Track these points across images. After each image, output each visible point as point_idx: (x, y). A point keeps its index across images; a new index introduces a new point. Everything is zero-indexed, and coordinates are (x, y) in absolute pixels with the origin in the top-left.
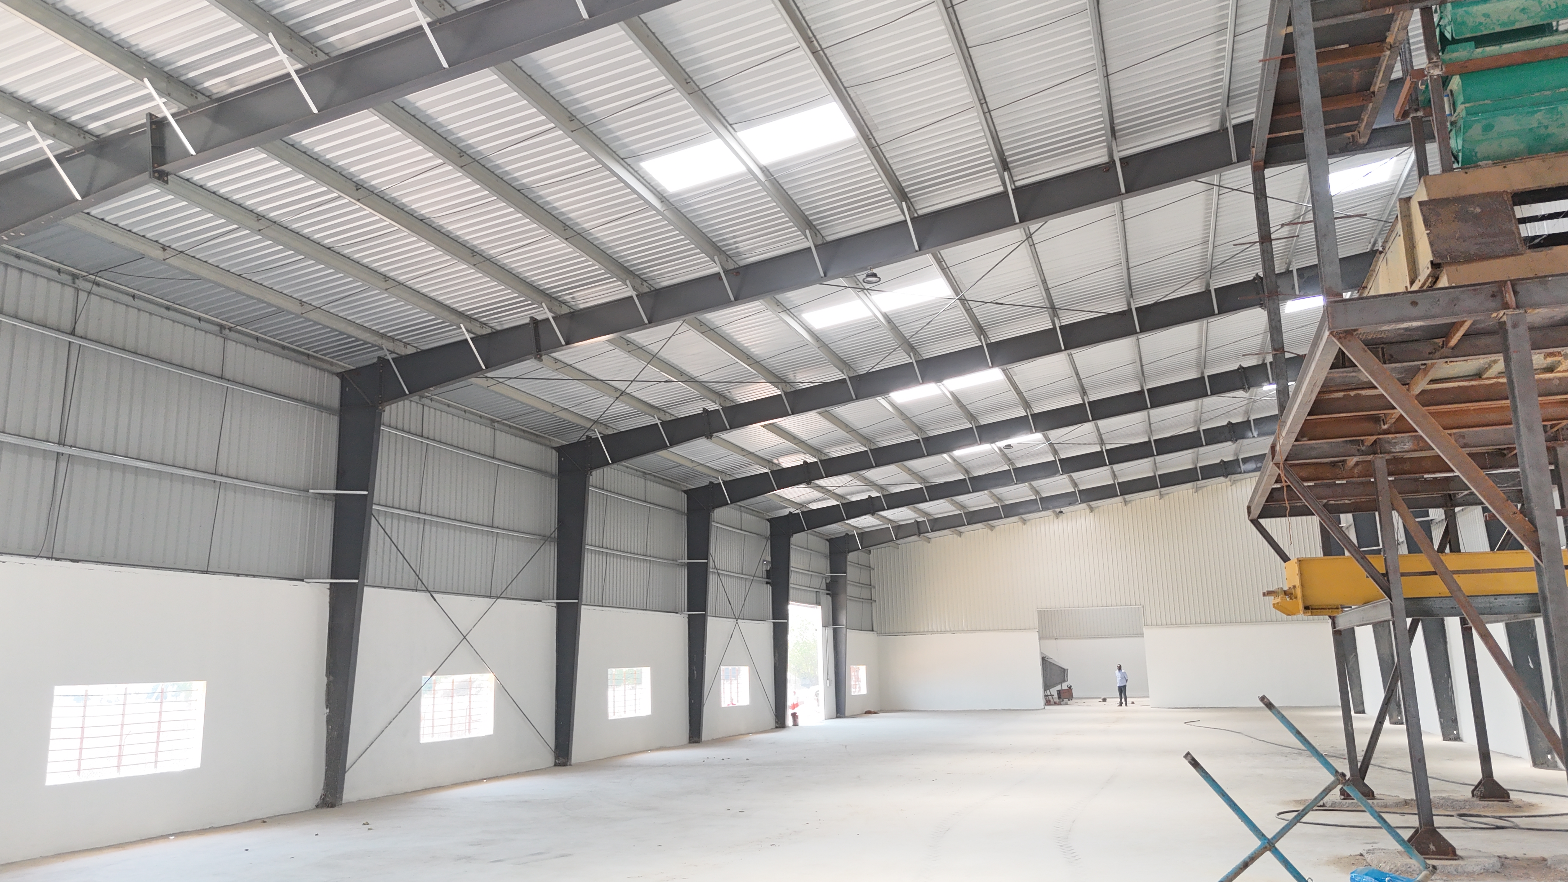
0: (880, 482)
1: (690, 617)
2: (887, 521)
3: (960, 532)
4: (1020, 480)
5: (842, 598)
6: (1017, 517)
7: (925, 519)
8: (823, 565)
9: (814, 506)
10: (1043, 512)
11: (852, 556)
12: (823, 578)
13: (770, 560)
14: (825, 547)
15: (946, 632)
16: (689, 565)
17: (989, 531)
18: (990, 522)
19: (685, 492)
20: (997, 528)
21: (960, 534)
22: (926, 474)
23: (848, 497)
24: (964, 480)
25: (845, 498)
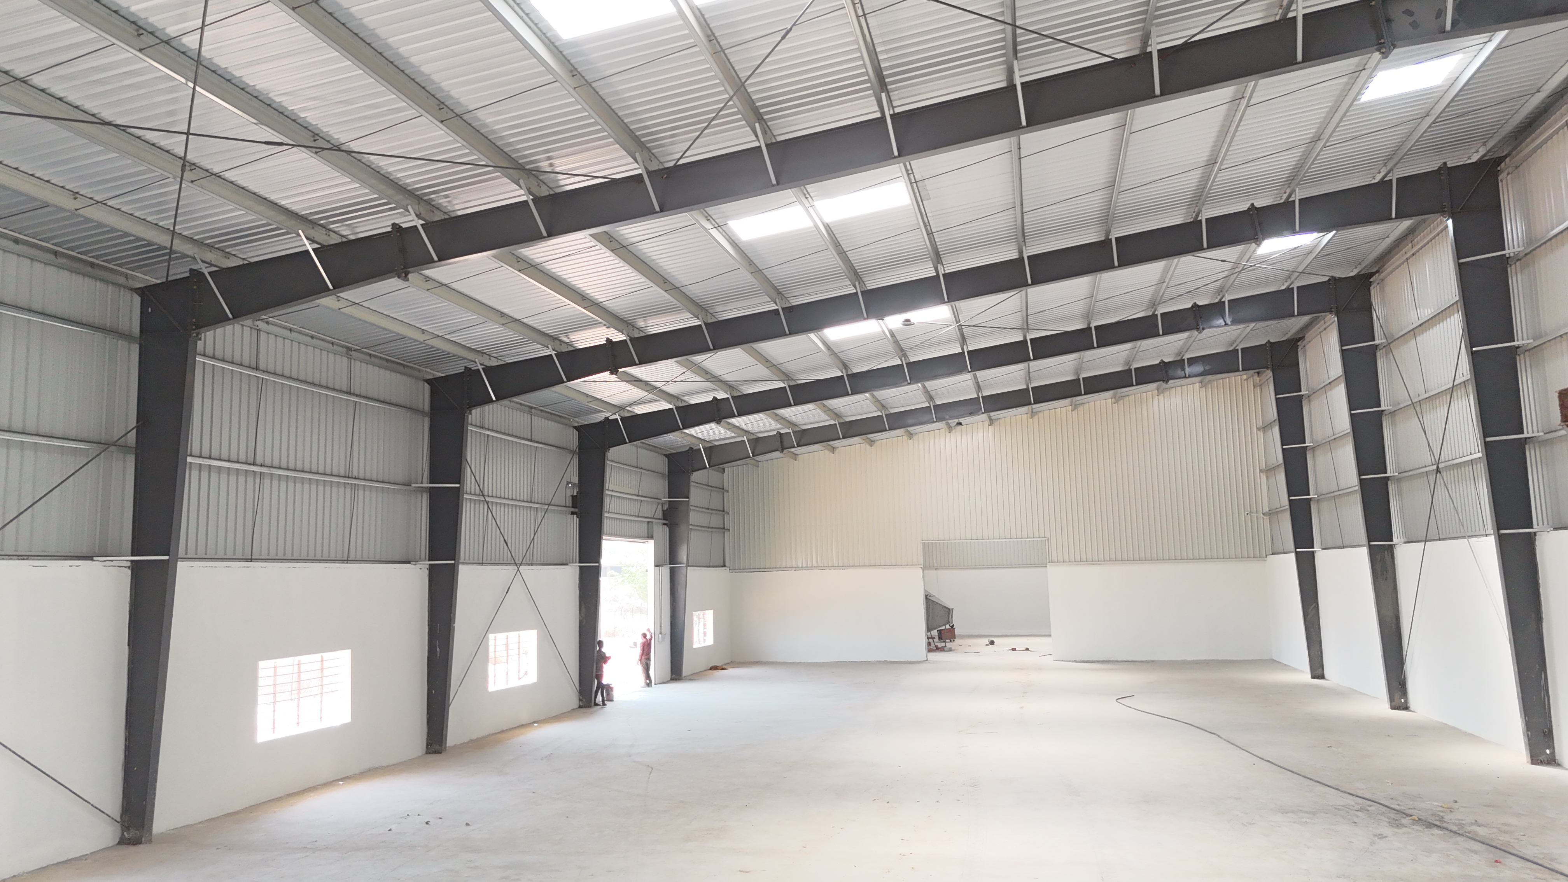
0: (727, 378)
1: (432, 568)
2: (742, 433)
3: (834, 448)
4: (914, 380)
5: (683, 528)
6: (902, 430)
7: (791, 431)
8: (660, 487)
9: (640, 410)
10: (937, 424)
11: (696, 476)
12: (658, 504)
13: (577, 482)
14: (662, 465)
15: (812, 567)
16: (432, 492)
17: (868, 447)
18: (869, 436)
19: (428, 381)
20: (878, 443)
21: (833, 450)
22: (790, 367)
23: (686, 398)
24: (841, 378)
25: (682, 400)
